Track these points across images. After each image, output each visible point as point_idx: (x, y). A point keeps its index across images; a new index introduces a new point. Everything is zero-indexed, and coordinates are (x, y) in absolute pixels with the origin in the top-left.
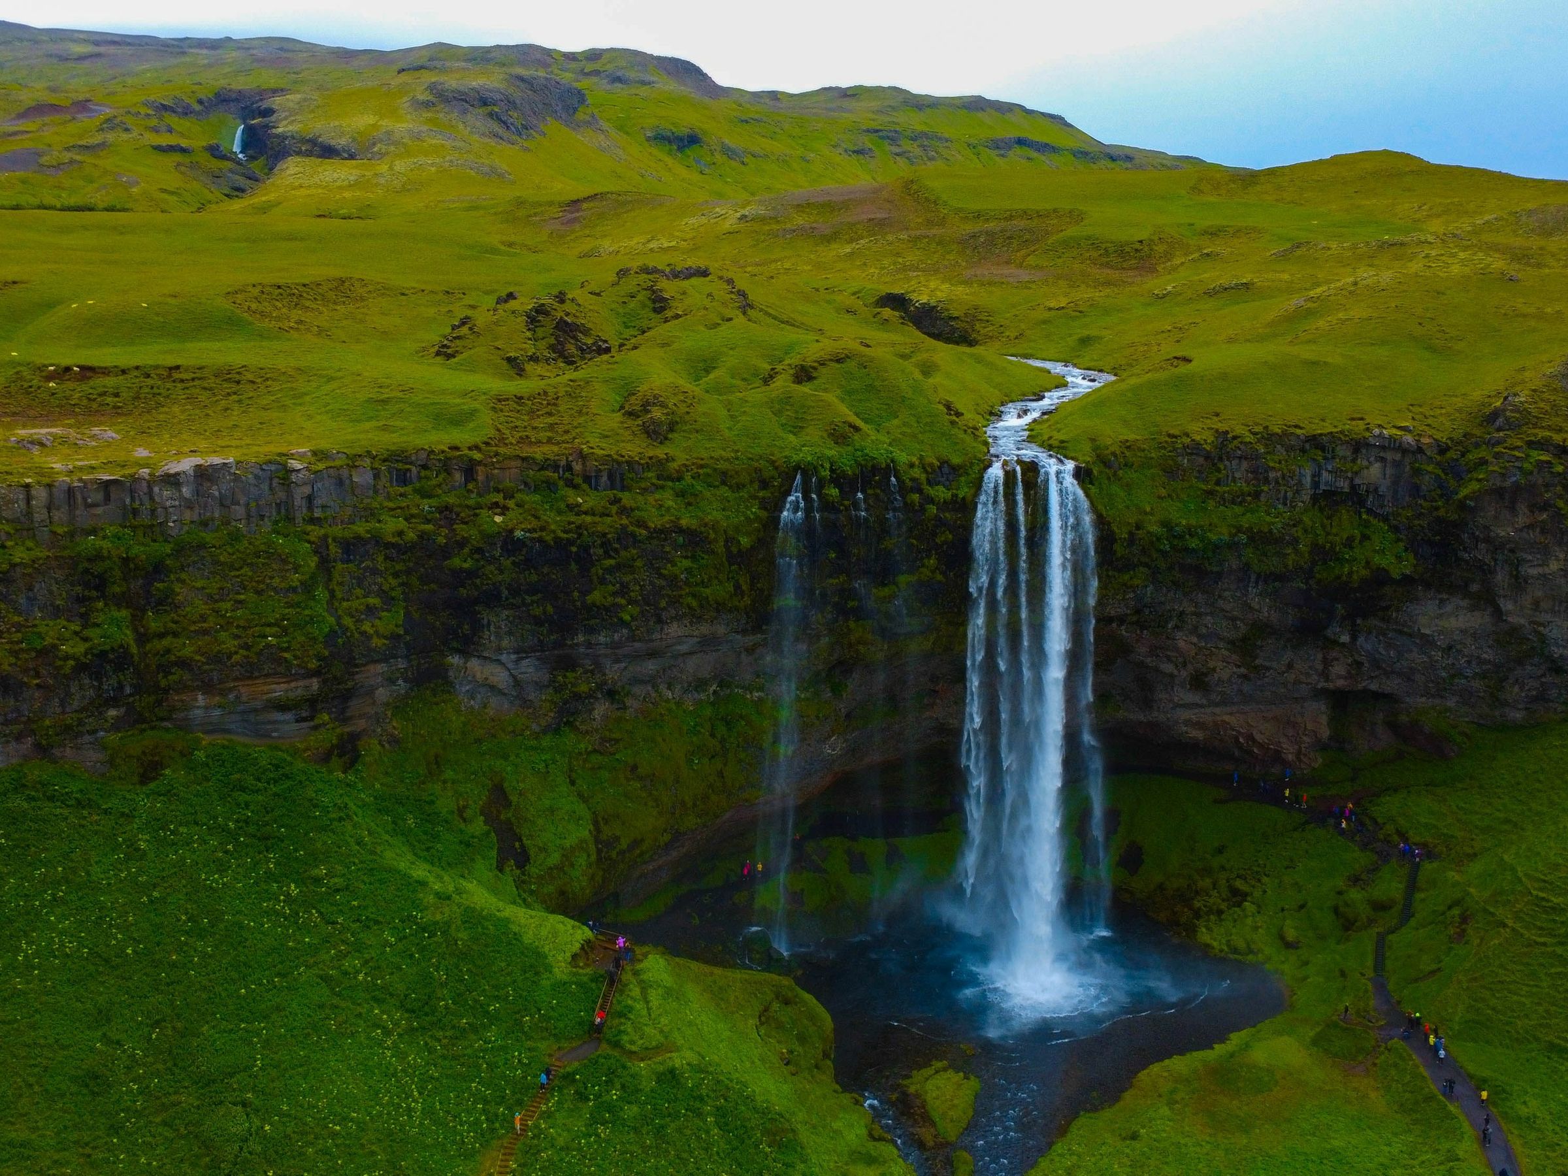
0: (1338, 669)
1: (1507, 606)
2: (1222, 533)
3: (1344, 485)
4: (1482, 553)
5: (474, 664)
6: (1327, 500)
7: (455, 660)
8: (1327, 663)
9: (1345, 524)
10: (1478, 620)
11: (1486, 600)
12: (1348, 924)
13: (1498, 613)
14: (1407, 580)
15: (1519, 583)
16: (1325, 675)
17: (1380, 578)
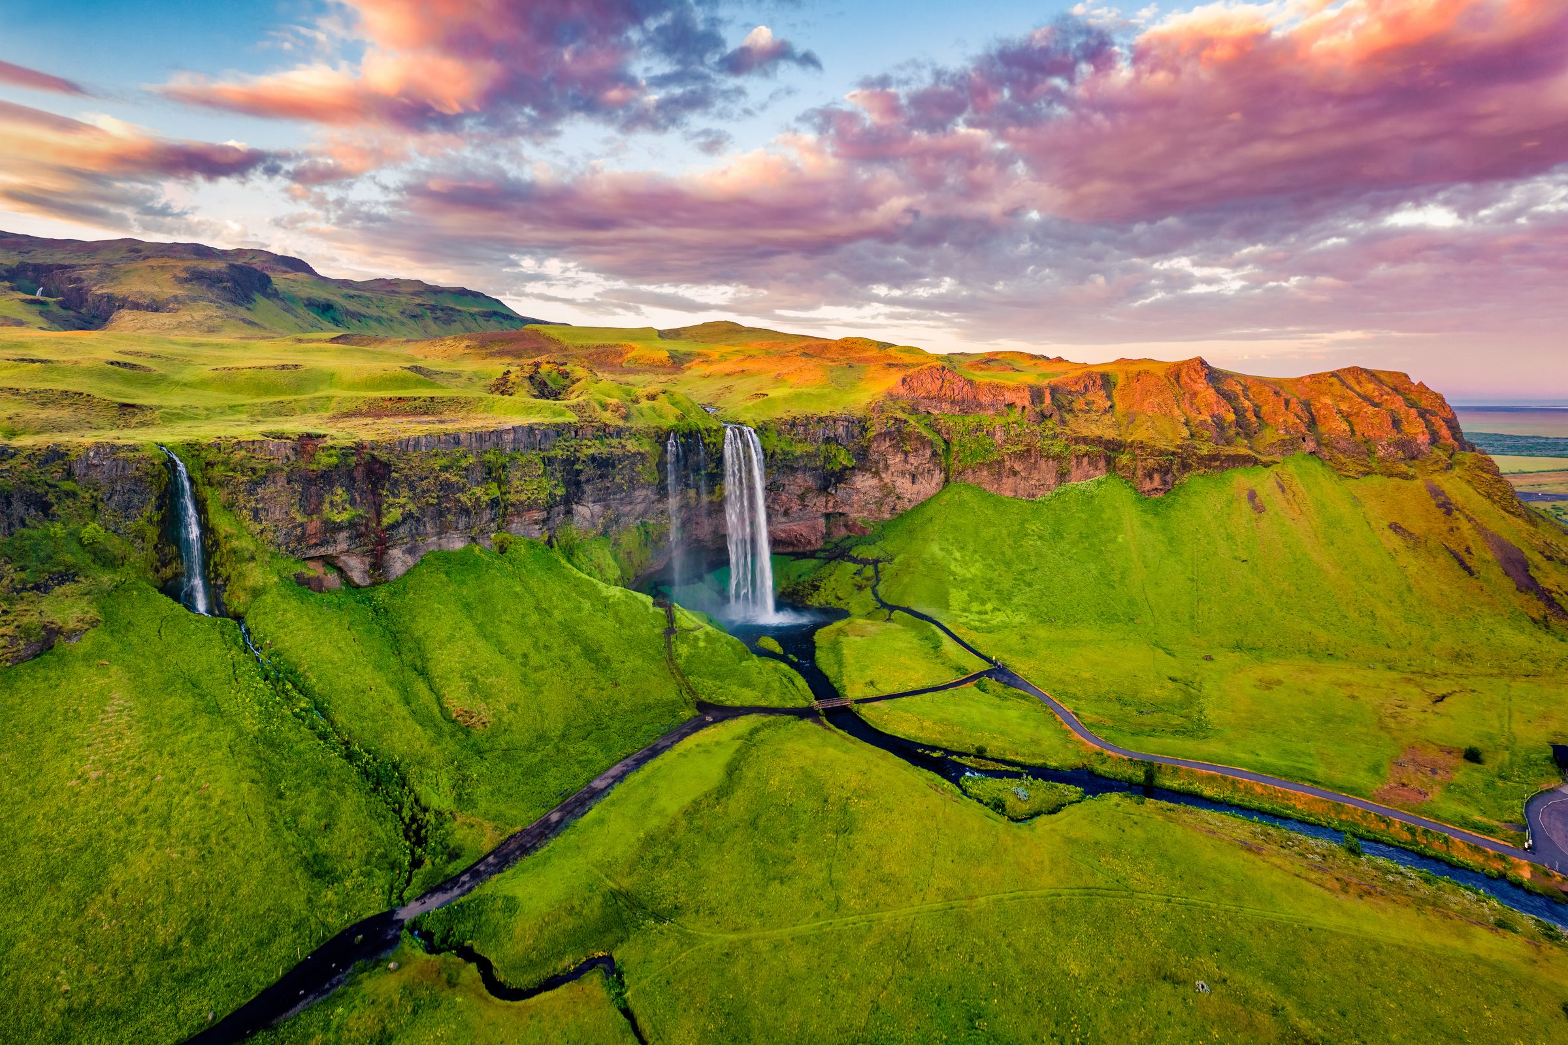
0: (830, 504)
1: (884, 475)
2: (798, 453)
3: (832, 435)
4: (875, 456)
5: (580, 508)
6: (827, 440)
7: (574, 506)
8: (827, 503)
9: (833, 447)
10: (874, 482)
11: (877, 474)
12: (860, 588)
13: (881, 479)
14: (854, 468)
15: (887, 467)
16: (826, 507)
17: (846, 468)
